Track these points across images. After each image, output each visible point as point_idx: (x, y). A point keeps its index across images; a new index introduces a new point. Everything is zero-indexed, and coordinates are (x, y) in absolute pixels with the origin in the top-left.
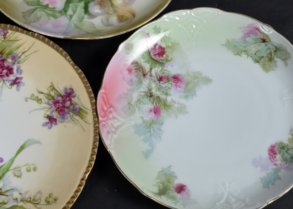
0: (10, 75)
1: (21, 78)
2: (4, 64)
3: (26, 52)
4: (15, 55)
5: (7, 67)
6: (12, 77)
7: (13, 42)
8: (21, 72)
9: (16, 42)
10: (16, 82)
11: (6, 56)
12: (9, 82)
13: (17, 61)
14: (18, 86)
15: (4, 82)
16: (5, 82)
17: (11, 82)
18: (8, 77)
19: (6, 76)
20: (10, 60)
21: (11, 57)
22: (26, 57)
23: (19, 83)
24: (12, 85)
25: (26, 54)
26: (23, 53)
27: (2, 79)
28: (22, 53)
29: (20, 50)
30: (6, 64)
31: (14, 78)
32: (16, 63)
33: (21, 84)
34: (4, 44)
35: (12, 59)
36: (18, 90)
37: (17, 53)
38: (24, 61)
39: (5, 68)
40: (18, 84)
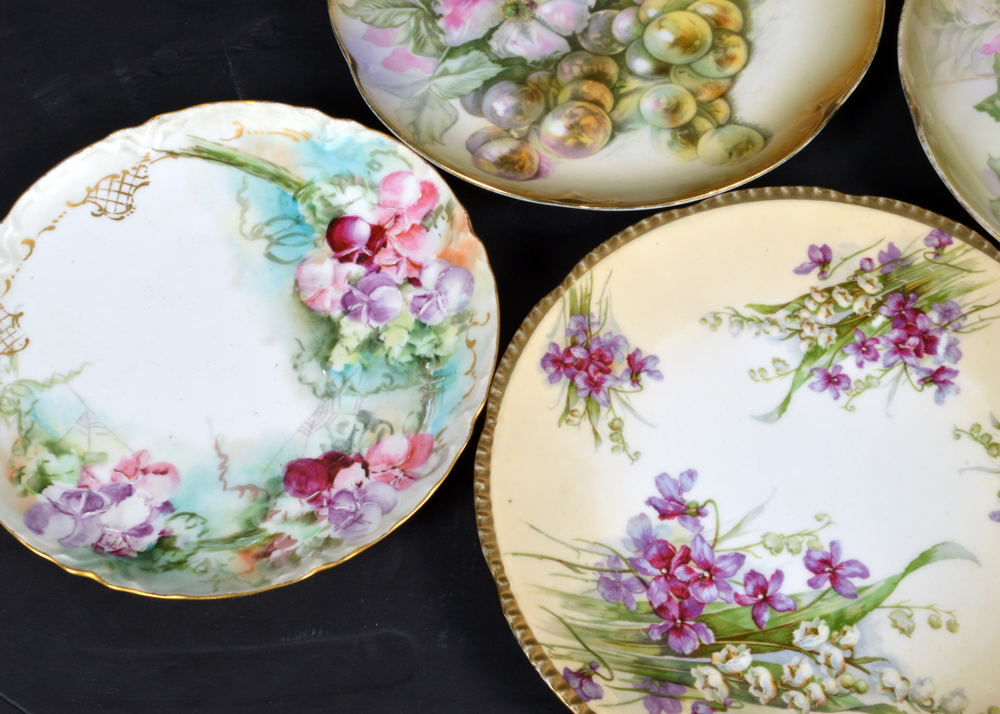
0: (925, 355)
1: (955, 373)
2: (915, 322)
3: (986, 307)
4: (952, 306)
5: (921, 331)
6: (929, 363)
7: (959, 271)
8: (958, 357)
9: (965, 273)
10: (937, 378)
11: (925, 303)
12: (917, 373)
13: (955, 324)
14: (940, 390)
15: (906, 369)
16: (909, 369)
17: (924, 375)
18: (919, 359)
19: (913, 354)
20: (934, 317)
21: (939, 310)
22: (982, 320)
23: (945, 382)
24: (926, 383)
25: (984, 313)
26: (978, 308)
27: (902, 359)
28: (975, 307)
29: (971, 299)
30: (920, 324)
31: (935, 367)
32: (950, 328)
33: (951, 388)
34: (931, 268)
35: (940, 314)
36: (939, 401)
37: (961, 304)
38: (974, 330)
39: (916, 332)
40: (942, 385)
